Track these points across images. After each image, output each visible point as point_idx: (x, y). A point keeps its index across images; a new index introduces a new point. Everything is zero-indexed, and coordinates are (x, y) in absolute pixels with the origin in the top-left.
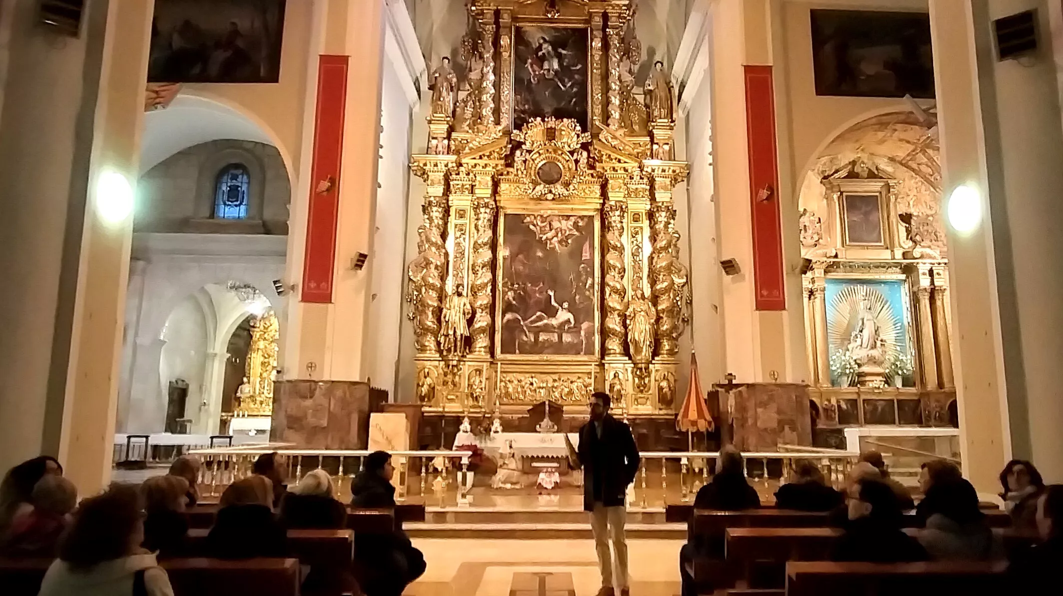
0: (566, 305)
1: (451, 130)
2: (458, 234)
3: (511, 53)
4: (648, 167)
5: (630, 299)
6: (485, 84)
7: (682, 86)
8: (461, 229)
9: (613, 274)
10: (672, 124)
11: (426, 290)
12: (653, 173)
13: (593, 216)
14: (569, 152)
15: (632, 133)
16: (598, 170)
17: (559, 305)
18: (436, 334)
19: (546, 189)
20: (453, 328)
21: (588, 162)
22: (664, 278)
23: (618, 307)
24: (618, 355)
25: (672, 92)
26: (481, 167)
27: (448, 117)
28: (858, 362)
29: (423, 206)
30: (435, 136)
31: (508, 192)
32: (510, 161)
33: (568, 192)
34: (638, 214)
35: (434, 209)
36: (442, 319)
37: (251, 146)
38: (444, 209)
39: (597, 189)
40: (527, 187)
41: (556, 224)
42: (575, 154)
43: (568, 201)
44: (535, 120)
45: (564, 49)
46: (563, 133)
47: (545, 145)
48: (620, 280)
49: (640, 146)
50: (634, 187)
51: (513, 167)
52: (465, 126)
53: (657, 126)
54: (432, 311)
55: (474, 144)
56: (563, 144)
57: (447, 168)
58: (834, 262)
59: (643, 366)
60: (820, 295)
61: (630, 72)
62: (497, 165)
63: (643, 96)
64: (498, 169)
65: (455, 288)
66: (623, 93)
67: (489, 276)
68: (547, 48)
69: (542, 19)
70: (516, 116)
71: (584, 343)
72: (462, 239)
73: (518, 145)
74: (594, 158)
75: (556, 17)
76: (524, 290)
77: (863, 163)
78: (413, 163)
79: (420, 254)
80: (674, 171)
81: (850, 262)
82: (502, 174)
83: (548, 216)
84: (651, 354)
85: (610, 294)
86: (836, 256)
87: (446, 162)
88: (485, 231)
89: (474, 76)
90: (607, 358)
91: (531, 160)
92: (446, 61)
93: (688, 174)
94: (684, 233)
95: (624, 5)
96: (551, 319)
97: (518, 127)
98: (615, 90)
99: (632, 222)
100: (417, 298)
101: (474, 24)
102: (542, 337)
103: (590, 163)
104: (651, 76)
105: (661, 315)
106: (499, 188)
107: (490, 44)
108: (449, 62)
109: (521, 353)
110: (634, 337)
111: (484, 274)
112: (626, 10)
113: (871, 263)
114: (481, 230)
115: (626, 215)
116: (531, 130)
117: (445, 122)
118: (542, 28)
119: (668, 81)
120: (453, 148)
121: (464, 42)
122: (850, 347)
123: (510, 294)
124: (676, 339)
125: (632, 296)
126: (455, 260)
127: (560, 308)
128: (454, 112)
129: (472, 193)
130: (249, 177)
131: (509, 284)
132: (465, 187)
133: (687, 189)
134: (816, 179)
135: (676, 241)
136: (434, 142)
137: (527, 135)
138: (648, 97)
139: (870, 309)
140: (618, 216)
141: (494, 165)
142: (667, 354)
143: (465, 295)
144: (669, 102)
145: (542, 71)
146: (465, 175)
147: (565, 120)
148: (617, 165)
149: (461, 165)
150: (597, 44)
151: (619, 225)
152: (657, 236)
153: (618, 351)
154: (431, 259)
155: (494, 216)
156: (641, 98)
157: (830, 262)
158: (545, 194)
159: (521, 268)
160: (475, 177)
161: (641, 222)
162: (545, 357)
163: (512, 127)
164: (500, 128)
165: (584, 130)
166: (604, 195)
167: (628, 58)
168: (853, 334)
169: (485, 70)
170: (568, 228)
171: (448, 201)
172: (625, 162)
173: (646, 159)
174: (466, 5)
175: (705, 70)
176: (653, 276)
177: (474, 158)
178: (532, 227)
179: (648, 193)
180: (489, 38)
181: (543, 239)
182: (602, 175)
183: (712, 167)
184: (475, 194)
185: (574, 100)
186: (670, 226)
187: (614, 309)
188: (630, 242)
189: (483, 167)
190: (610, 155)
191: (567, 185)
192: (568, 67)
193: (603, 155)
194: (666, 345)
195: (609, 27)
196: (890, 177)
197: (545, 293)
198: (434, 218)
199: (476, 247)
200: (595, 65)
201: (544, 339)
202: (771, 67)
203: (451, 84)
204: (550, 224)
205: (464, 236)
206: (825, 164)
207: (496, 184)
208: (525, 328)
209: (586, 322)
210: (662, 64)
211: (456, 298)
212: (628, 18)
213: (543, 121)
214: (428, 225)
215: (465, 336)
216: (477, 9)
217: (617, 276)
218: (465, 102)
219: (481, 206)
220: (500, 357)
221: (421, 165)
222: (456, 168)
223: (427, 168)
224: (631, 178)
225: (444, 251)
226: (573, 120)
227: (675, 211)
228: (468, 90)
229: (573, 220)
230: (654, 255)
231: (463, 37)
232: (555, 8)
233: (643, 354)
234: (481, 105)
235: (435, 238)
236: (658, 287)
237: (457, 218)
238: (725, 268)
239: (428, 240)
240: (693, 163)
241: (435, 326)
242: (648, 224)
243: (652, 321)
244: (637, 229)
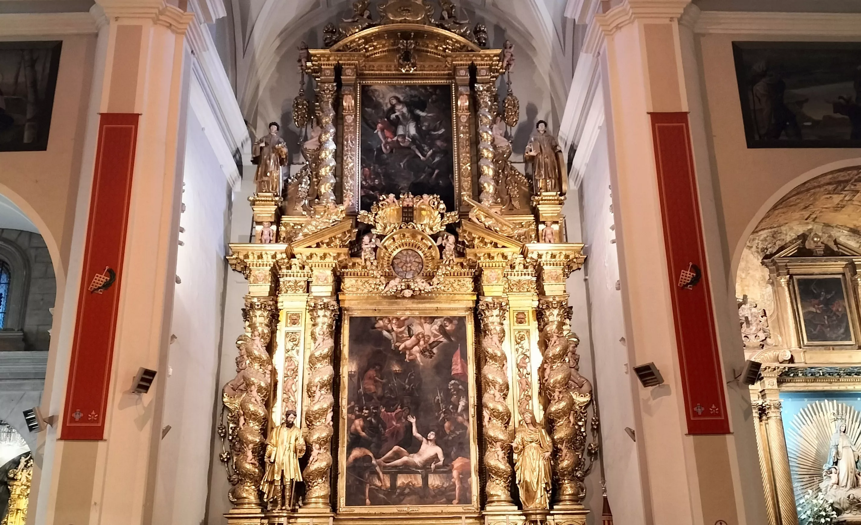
0: (431, 435)
1: (280, 212)
2: (290, 345)
3: (356, 116)
4: (533, 253)
5: (517, 426)
6: (323, 155)
7: (573, 150)
8: (292, 337)
9: (492, 392)
10: (562, 198)
11: (245, 419)
12: (539, 260)
13: (465, 317)
14: (431, 236)
15: (511, 211)
16: (468, 258)
17: (423, 436)
18: (257, 482)
19: (403, 284)
20: (280, 473)
21: (455, 249)
22: (561, 396)
23: (501, 436)
24: (504, 503)
25: (560, 158)
26: (319, 258)
27: (277, 196)
28: (836, 506)
29: (243, 310)
30: (259, 220)
31: (355, 289)
32: (356, 250)
33: (431, 287)
34: (523, 313)
35: (258, 313)
36: (266, 460)
37: (13, 237)
38: (271, 313)
39: (469, 283)
40: (378, 282)
41: (417, 329)
42: (440, 239)
43: (431, 298)
44: (387, 198)
45: (423, 111)
46: (424, 213)
47: (401, 228)
48: (502, 400)
49: (522, 226)
50: (516, 278)
51: (360, 257)
52: (299, 208)
53: (542, 200)
54: (253, 449)
55: (310, 229)
56: (423, 226)
57: (274, 260)
58: (790, 368)
59: (539, 517)
60: (774, 415)
61: (506, 136)
62: (339, 255)
63: (524, 164)
64: (340, 259)
65: (284, 417)
66: (497, 161)
67: (329, 399)
68: (402, 109)
69: (393, 74)
70: (363, 194)
71: (457, 486)
72: (294, 352)
73: (367, 229)
74: (463, 243)
75: (411, 72)
76: (376, 416)
77: (816, 235)
78: (232, 256)
79: (238, 372)
80: (567, 257)
81: (812, 368)
82: (345, 267)
83: (405, 319)
84: (548, 501)
85: (490, 419)
86: (792, 360)
87: (273, 253)
88: (324, 339)
89: (310, 145)
90: (488, 508)
91: (382, 247)
92: (274, 128)
93: (586, 259)
94: (584, 336)
95: (496, 55)
96: (411, 455)
97: (366, 205)
98: (487, 158)
99: (516, 324)
100: (233, 432)
101: (310, 82)
102: (401, 480)
103: (458, 249)
104: (532, 139)
105: (559, 446)
106: (342, 284)
107: (330, 106)
108: (278, 129)
109: (373, 503)
110: (524, 478)
111: (322, 397)
112: (499, 61)
113: (840, 369)
114: (320, 338)
115: (507, 314)
116: (383, 209)
117: (273, 203)
118: (394, 86)
119: (554, 144)
120: (283, 235)
121: (298, 104)
122: (822, 485)
123: (358, 423)
124: (581, 479)
125: (520, 422)
126: (286, 379)
127: (424, 439)
128: (285, 190)
129: (308, 292)
130: (9, 277)
131: (357, 409)
132: (298, 285)
133: (586, 280)
134: (756, 260)
135: (574, 347)
136: (259, 228)
137: (377, 217)
138: (530, 165)
139: (844, 432)
140: (497, 316)
141: (335, 255)
142: (569, 500)
143: (298, 425)
144: (557, 171)
145: (395, 139)
146: (298, 268)
147: (425, 196)
148: (494, 251)
149: (293, 256)
150: (463, 102)
151: (498, 328)
152: (549, 340)
153: (503, 497)
154: (252, 379)
155: (336, 320)
156: (520, 168)
157: (785, 368)
158: (402, 290)
159: (372, 387)
160: (312, 271)
161: (527, 324)
162: (405, 508)
163: (357, 206)
164: (342, 208)
165: (450, 208)
166: (478, 290)
167: (503, 119)
168: (825, 467)
169: (324, 138)
170: (432, 333)
171: (276, 302)
172: (503, 247)
173: (530, 242)
174: (300, 61)
175: (600, 128)
176: (545, 393)
177: (310, 247)
178: (385, 333)
179: (534, 286)
180: (329, 99)
181: (400, 348)
182: (474, 264)
183: (615, 244)
184: (312, 292)
185: (436, 172)
186: (564, 327)
187: (496, 440)
188: (513, 350)
189: (321, 257)
190: (483, 238)
191: (429, 277)
192: (429, 130)
193: (474, 238)
194: (568, 489)
195: (478, 81)
196: (855, 254)
197: (404, 420)
198: (258, 325)
199: (313, 361)
200: (462, 128)
201: (403, 483)
202: (686, 114)
203: (280, 156)
204: (409, 330)
205: (297, 348)
206: (765, 240)
207: (338, 280)
208: (378, 468)
209: (460, 458)
210: (546, 125)
211: (285, 431)
212: (501, 71)
213: (398, 198)
214: (249, 335)
215: (296, 482)
216: (313, 65)
217: (498, 395)
218: (299, 178)
219: (319, 307)
220: (344, 510)
221: (241, 257)
222: (286, 261)
223: (249, 261)
224: (512, 267)
225: (270, 367)
226: (435, 196)
227: (571, 307)
228: (303, 163)
229: (439, 323)
230: (545, 366)
231: (296, 99)
232: (409, 60)
233: (537, 501)
234: (318, 182)
235: (259, 351)
236: (553, 409)
237: (289, 325)
238: (641, 377)
239: (250, 354)
240: (590, 246)
241: (257, 470)
242: (537, 326)
243: (548, 454)
244: (522, 333)
